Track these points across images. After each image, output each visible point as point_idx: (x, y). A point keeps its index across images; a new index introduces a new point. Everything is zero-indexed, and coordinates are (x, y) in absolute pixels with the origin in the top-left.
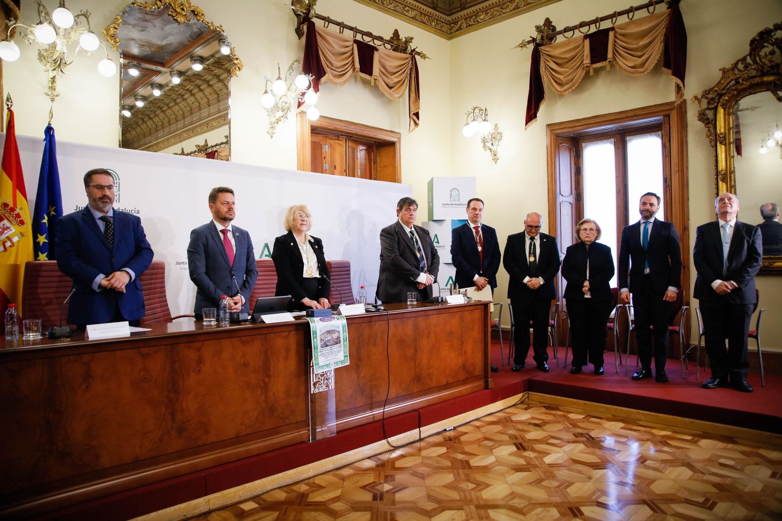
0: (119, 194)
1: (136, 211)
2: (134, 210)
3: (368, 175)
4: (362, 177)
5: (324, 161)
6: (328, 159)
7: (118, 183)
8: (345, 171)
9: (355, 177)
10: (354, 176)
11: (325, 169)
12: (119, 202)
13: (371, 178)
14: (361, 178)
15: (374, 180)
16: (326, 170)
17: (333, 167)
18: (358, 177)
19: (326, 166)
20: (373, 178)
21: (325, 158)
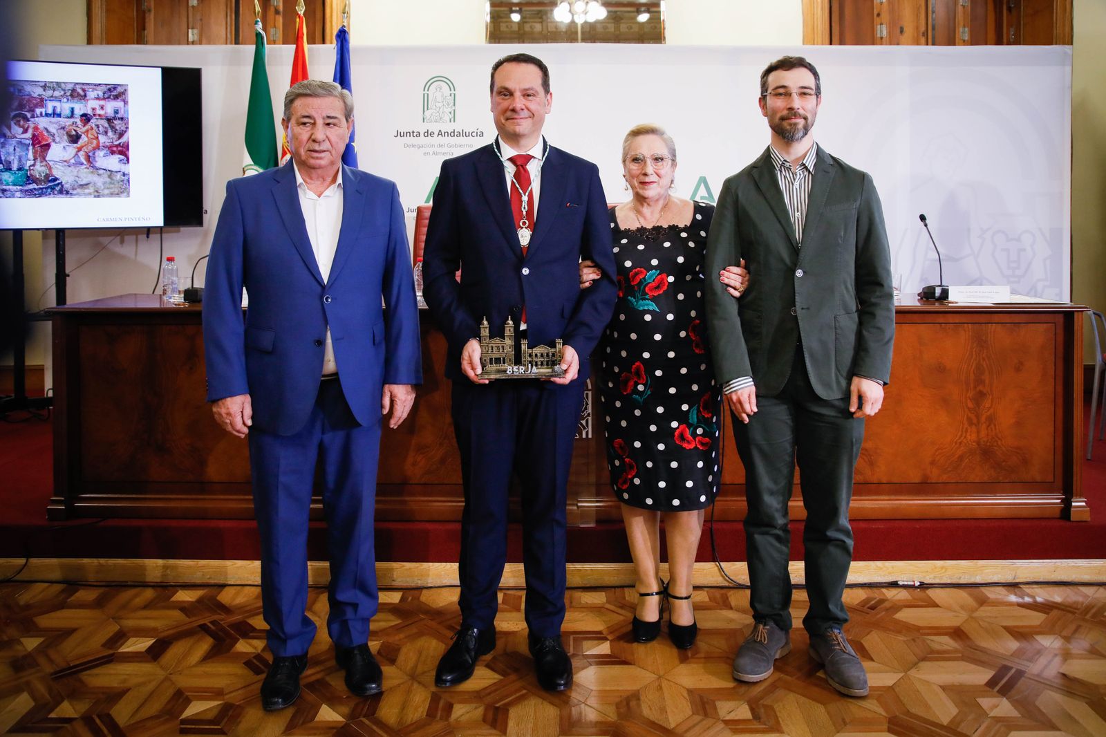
0: (454, 110)
1: (479, 134)
2: (476, 131)
3: (991, 34)
4: (974, 41)
5: (877, 20)
6: (885, 16)
7: (453, 95)
8: (926, 34)
9: (954, 44)
10: (951, 41)
11: (879, 35)
12: (454, 121)
13: (999, 42)
14: (972, 44)
15: (1008, 44)
16: (882, 38)
17: (899, 31)
18: (965, 43)
19: (883, 31)
20: (1005, 40)
21: (878, 15)
